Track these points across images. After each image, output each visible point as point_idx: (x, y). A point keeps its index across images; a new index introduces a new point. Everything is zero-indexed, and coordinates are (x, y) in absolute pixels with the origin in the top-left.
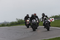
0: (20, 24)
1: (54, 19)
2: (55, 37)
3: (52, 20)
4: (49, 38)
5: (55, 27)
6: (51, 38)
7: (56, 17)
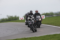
0: (10, 21)
1: (45, 16)
2: (46, 35)
3: (43, 17)
4: (40, 36)
5: (46, 24)
6: (42, 35)
7: (46, 15)
